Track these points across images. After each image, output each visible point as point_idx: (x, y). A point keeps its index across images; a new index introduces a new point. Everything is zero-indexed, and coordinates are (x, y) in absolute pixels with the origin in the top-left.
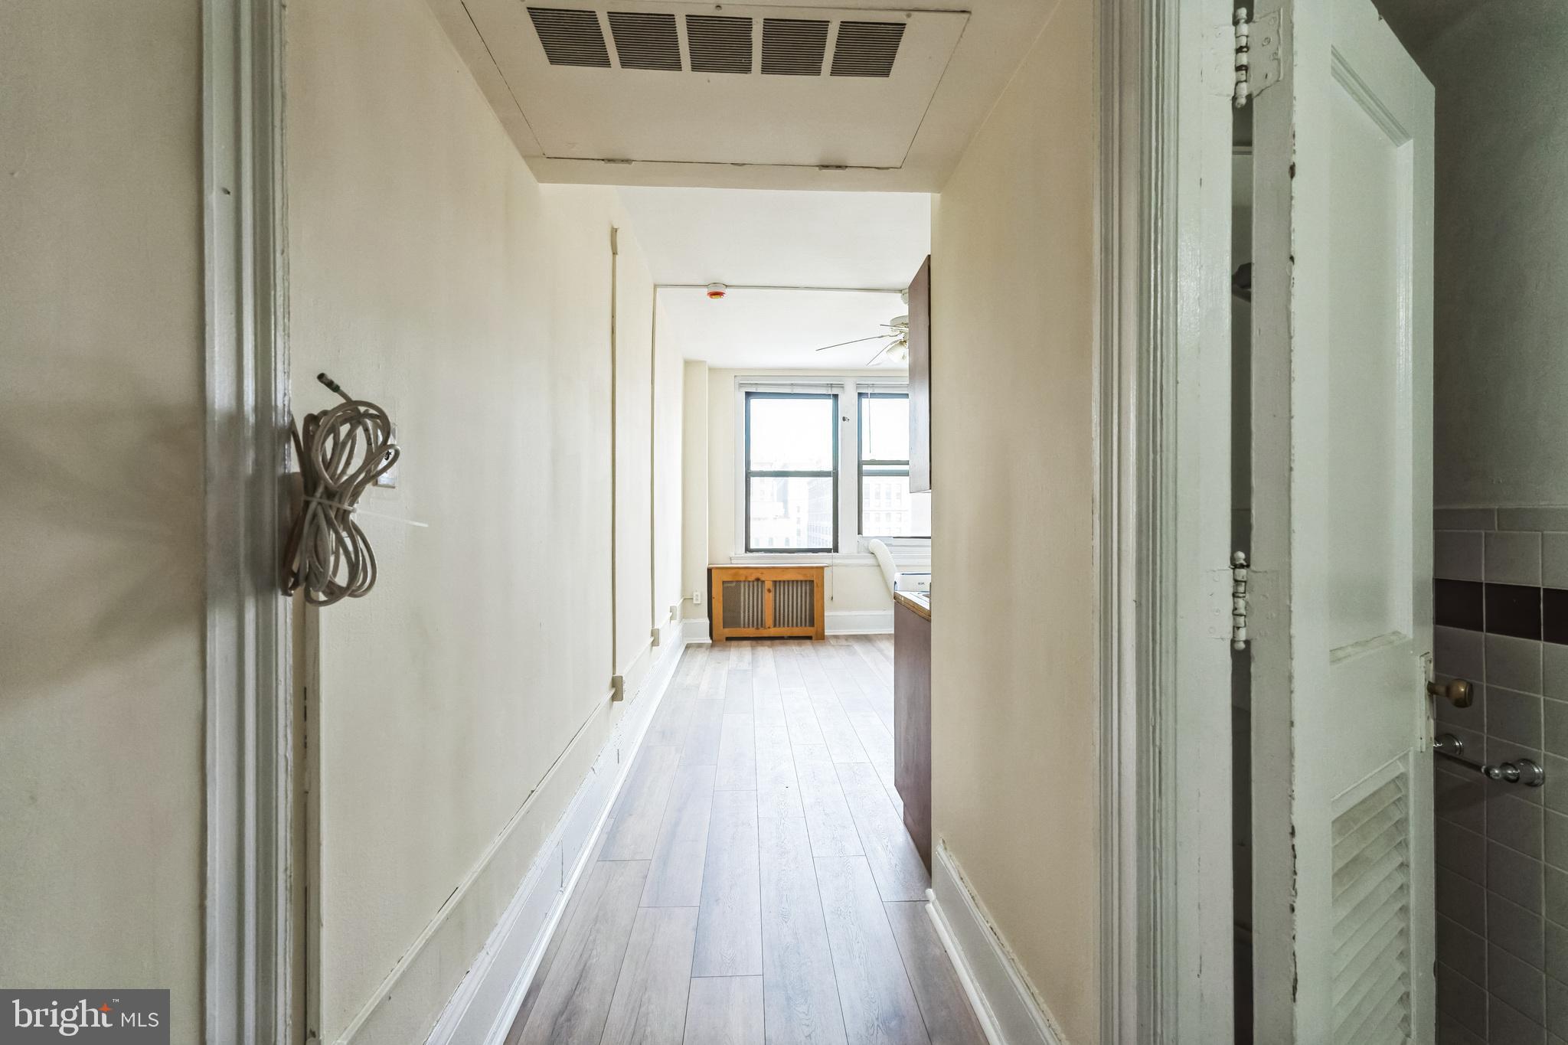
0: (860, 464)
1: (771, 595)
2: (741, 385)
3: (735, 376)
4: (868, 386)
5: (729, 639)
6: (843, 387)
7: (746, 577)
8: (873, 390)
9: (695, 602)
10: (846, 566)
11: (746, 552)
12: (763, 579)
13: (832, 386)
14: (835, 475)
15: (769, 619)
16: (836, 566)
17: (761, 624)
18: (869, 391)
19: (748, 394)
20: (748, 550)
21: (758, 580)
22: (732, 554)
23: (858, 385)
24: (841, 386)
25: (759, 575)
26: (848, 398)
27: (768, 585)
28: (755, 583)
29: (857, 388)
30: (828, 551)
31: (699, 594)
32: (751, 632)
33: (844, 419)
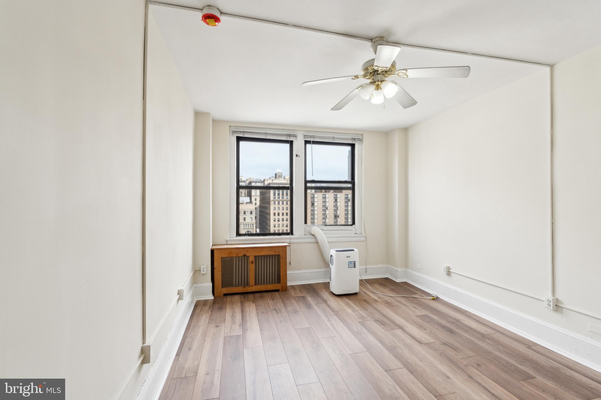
0: (306, 182)
1: (253, 265)
2: (234, 132)
3: (230, 126)
4: (311, 137)
5: (225, 295)
6: (296, 137)
7: (237, 254)
8: (314, 139)
9: (202, 272)
10: (298, 243)
11: (237, 236)
12: (248, 255)
13: (290, 135)
14: (290, 188)
15: (252, 281)
16: (292, 243)
17: (247, 284)
18: (312, 140)
19: (239, 139)
20: (238, 234)
21: (245, 255)
22: (228, 238)
23: (305, 136)
24: (295, 136)
25: (245, 253)
26: (299, 144)
27: (252, 259)
28: (243, 258)
29: (304, 137)
30: (287, 234)
31: (205, 267)
32: (240, 289)
33: (297, 156)
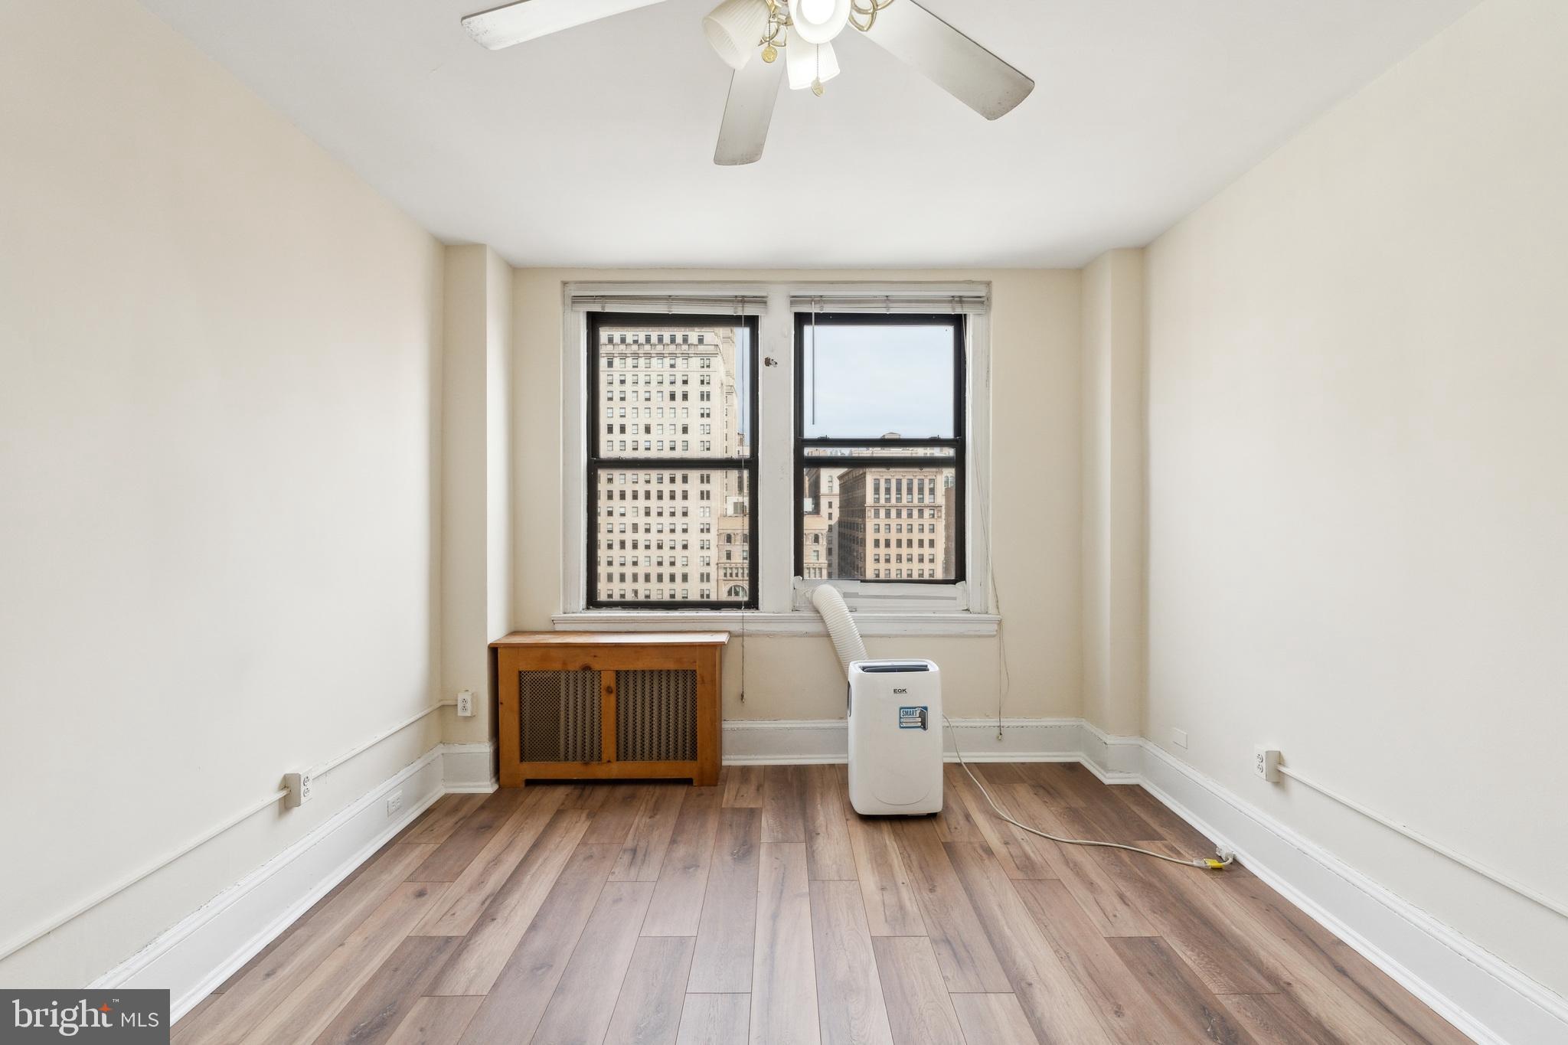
0: (800, 442)
1: (613, 697)
2: (577, 300)
3: (565, 284)
4: (811, 300)
5: (531, 783)
6: (765, 303)
7: (564, 663)
8: (822, 307)
9: (460, 713)
10: (769, 635)
11: (588, 608)
12: (596, 667)
13: (743, 300)
14: (751, 464)
15: (609, 748)
16: (748, 636)
17: (593, 755)
18: (814, 309)
19: (595, 321)
20: (592, 602)
21: (587, 668)
22: (558, 614)
23: (795, 300)
24: (762, 301)
25: (588, 660)
26: (777, 326)
27: (608, 679)
28: (580, 676)
29: (792, 303)
30: (736, 606)
31: (468, 697)
32: (573, 769)
33: (768, 362)
